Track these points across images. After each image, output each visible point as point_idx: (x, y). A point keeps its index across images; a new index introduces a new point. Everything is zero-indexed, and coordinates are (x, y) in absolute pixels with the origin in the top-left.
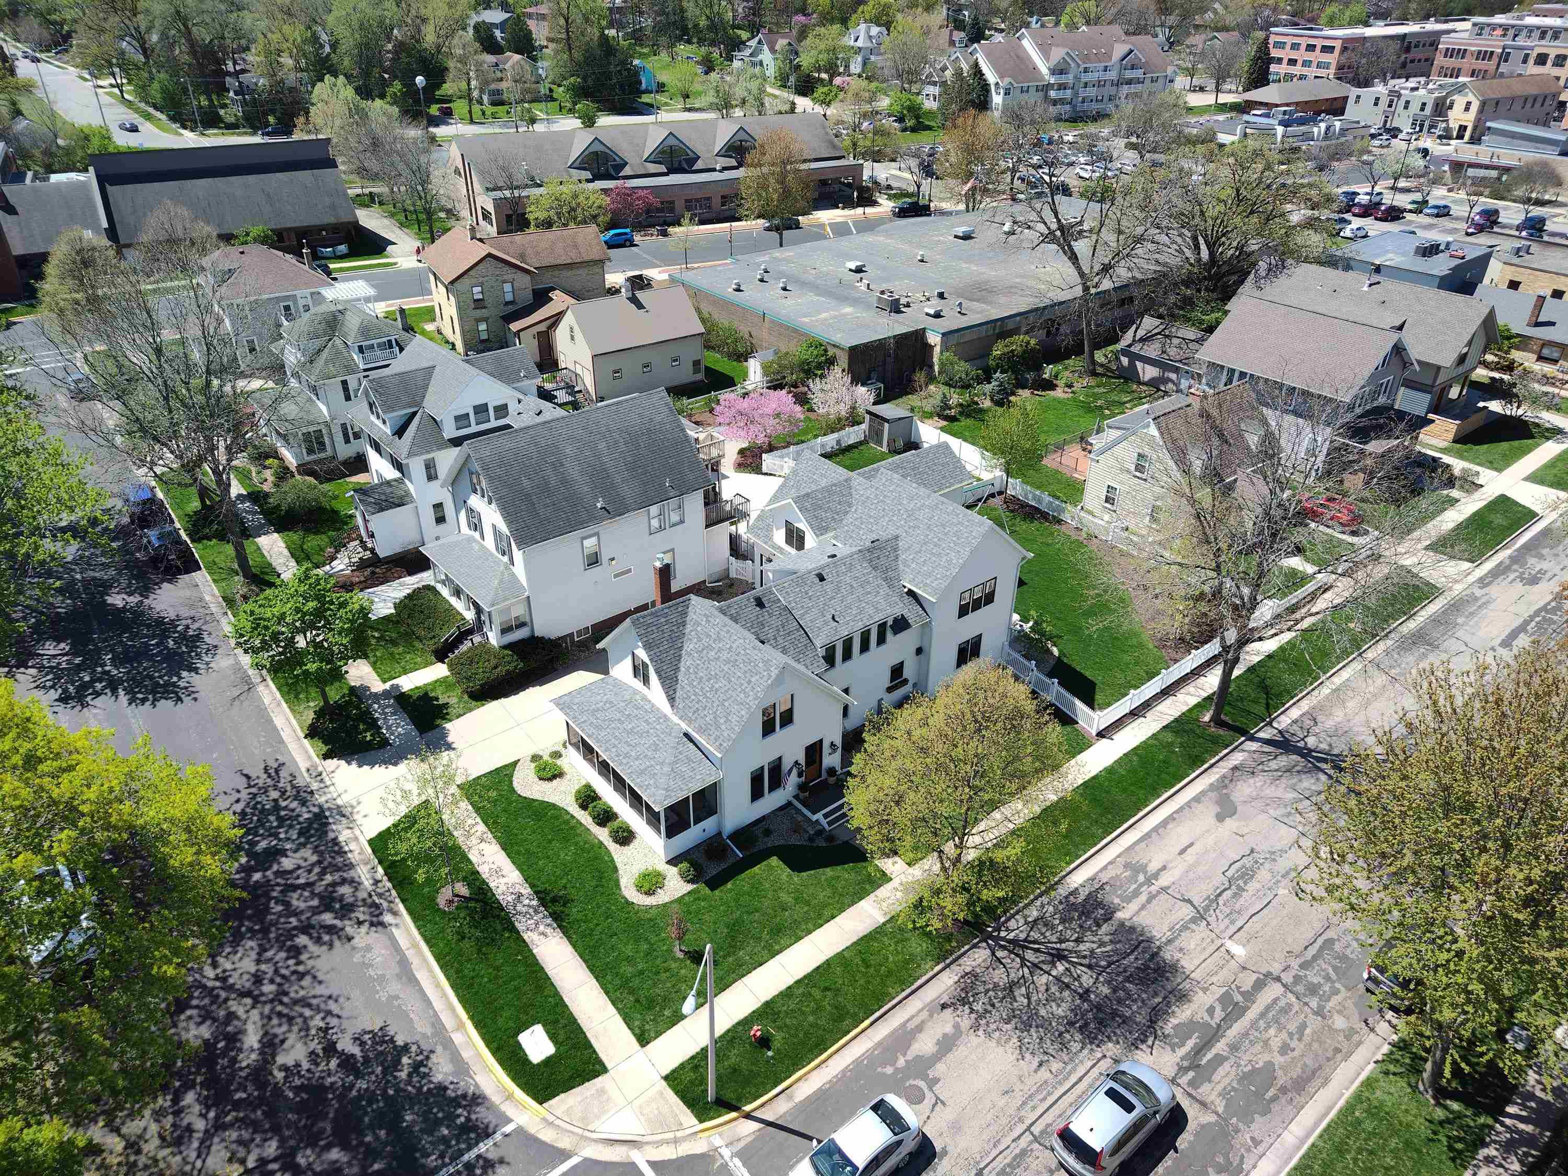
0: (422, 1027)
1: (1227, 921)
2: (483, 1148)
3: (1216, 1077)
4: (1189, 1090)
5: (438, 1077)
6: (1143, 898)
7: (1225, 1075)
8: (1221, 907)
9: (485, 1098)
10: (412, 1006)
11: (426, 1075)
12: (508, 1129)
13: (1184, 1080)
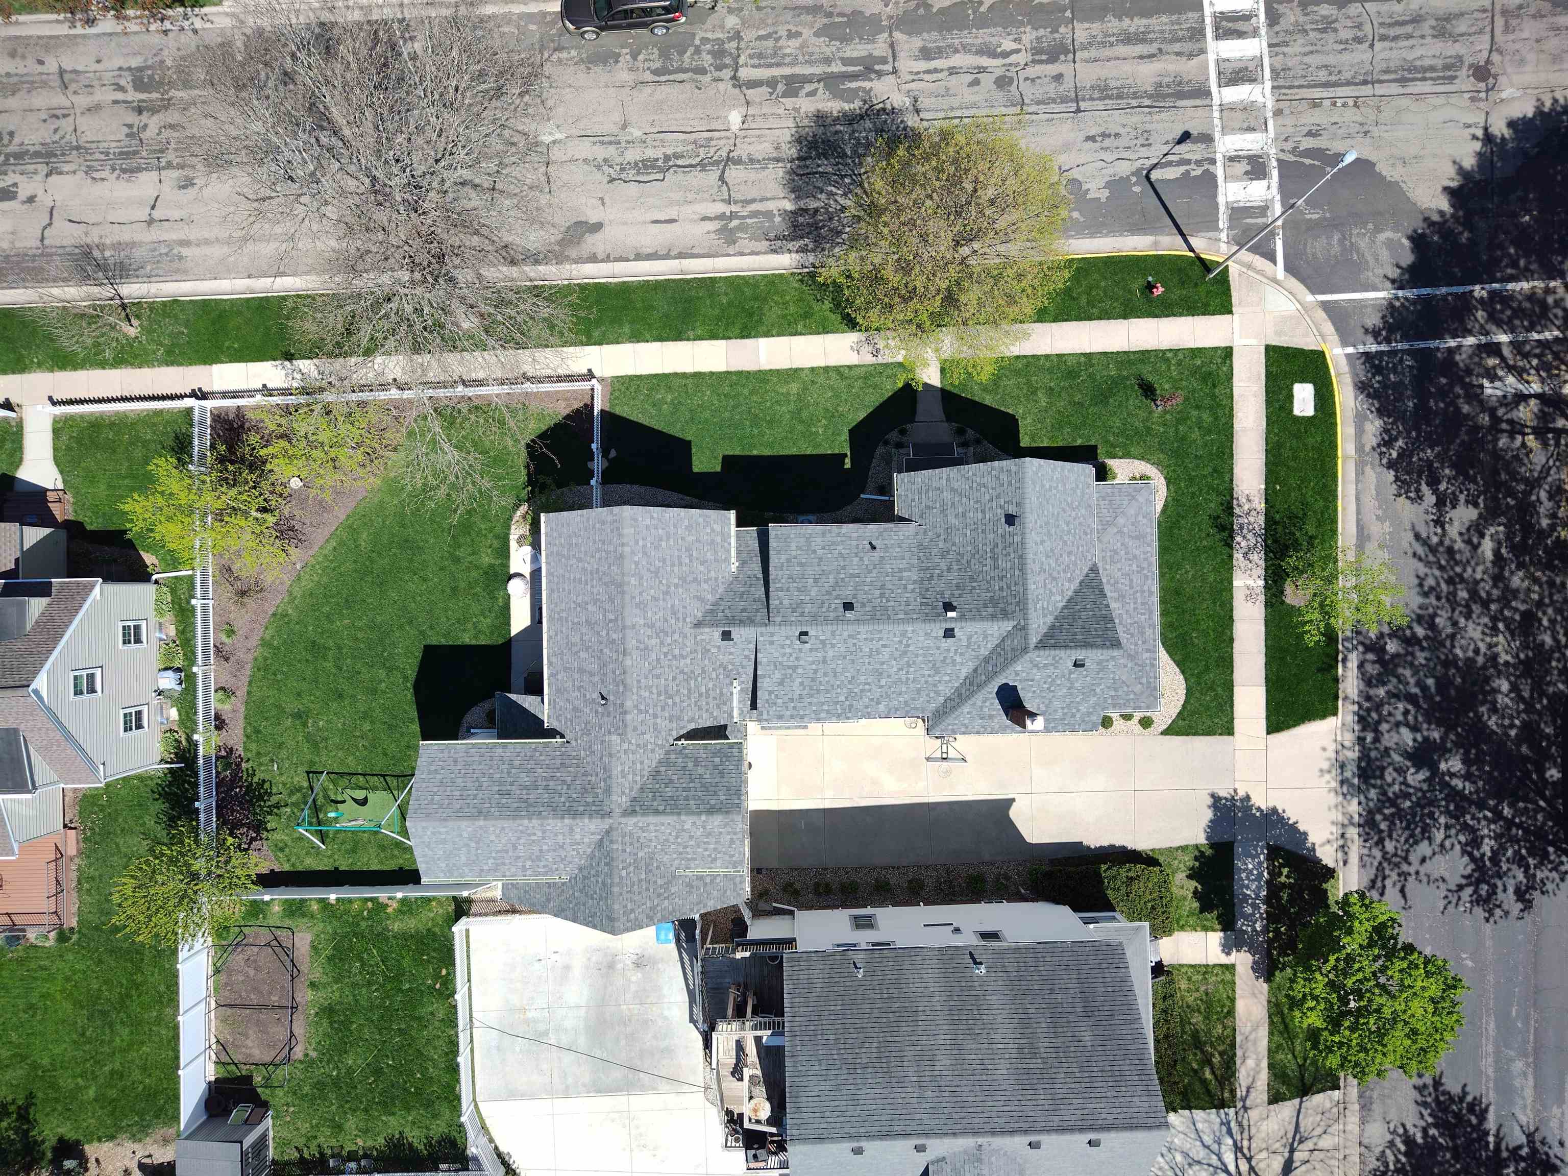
0: (1371, 475)
1: (713, 143)
2: (1374, 348)
3: (864, 53)
4: (890, 59)
5: (1378, 423)
6: (754, 207)
7: (857, 50)
8: (702, 156)
9: (1355, 385)
10: (1370, 502)
11: (1386, 431)
12: (1350, 350)
13: (888, 67)
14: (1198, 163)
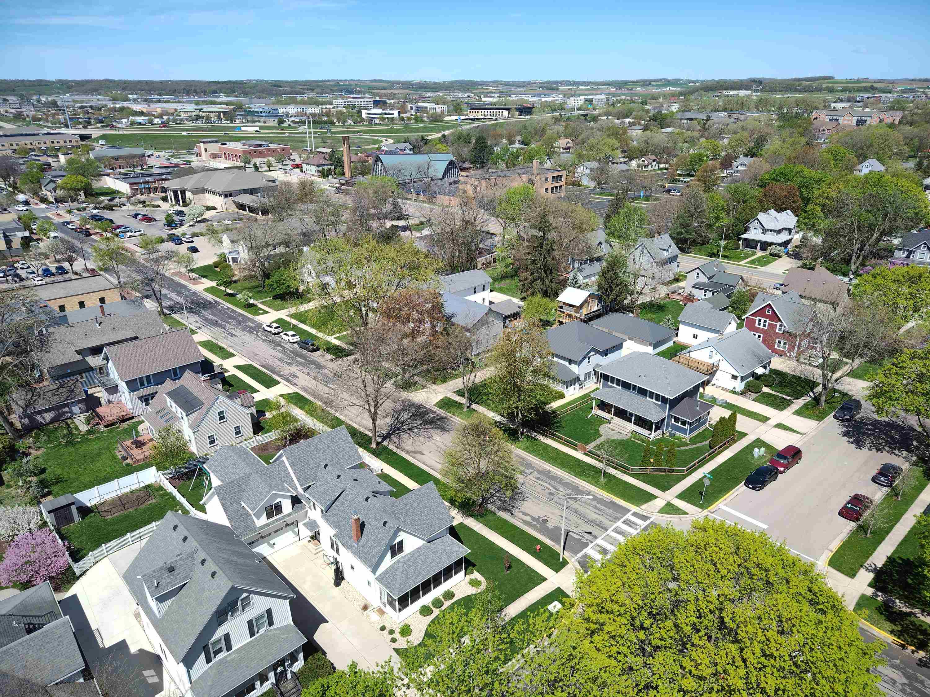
14: (587, 540)
